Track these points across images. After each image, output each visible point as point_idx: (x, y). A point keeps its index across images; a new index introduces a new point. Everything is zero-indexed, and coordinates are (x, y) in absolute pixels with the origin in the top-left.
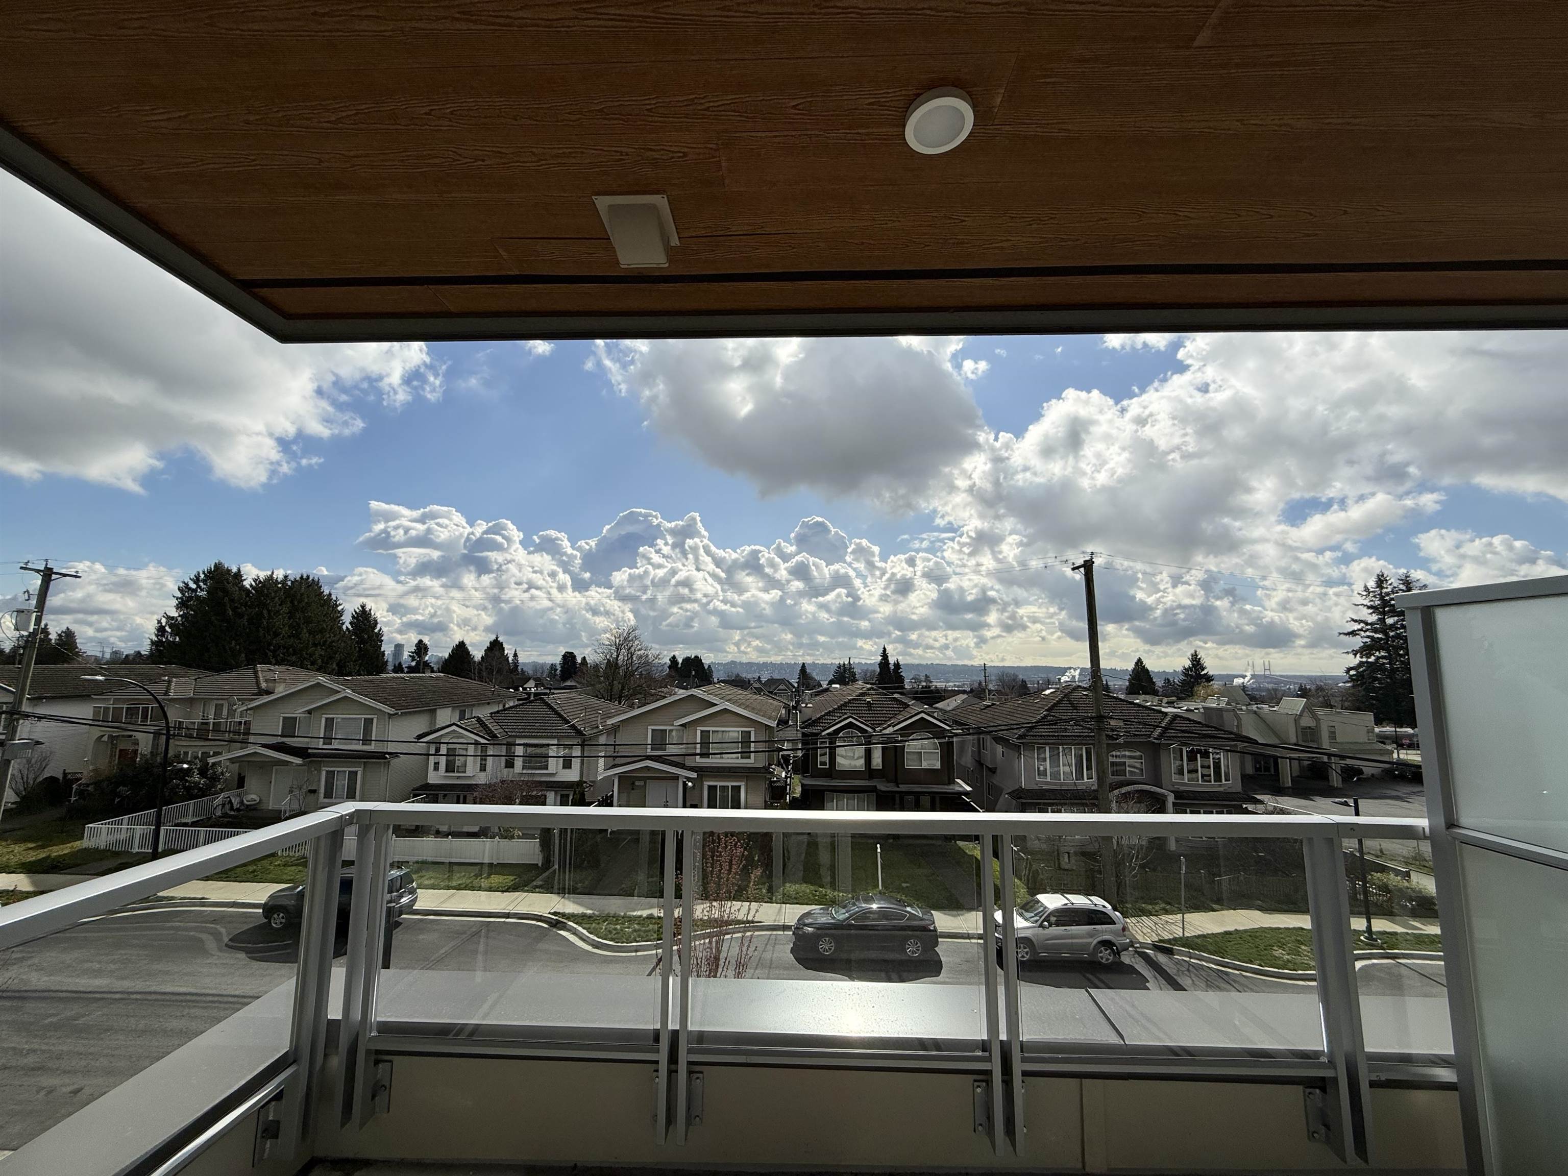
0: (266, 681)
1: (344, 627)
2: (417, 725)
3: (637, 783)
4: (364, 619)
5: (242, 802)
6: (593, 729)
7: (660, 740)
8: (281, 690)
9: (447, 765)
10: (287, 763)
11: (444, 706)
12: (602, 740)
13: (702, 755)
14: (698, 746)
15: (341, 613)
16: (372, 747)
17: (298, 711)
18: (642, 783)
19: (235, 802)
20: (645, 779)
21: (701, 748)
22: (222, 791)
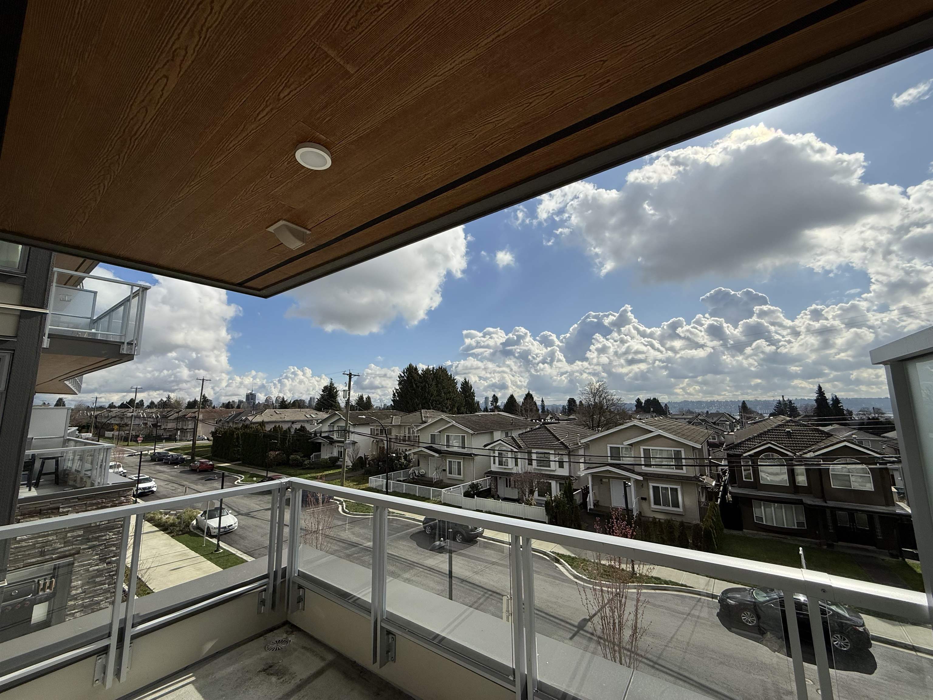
0: (425, 417)
1: (458, 390)
2: (484, 440)
3: (604, 480)
4: (466, 385)
5: (419, 473)
6: (574, 445)
7: (616, 453)
8: (430, 421)
9: (499, 461)
10: (433, 456)
11: (497, 430)
12: (581, 452)
13: (646, 465)
14: (643, 459)
15: (456, 383)
16: (465, 451)
17: (436, 432)
18: (607, 480)
19: (417, 472)
20: (609, 478)
21: (645, 461)
22: (412, 466)
